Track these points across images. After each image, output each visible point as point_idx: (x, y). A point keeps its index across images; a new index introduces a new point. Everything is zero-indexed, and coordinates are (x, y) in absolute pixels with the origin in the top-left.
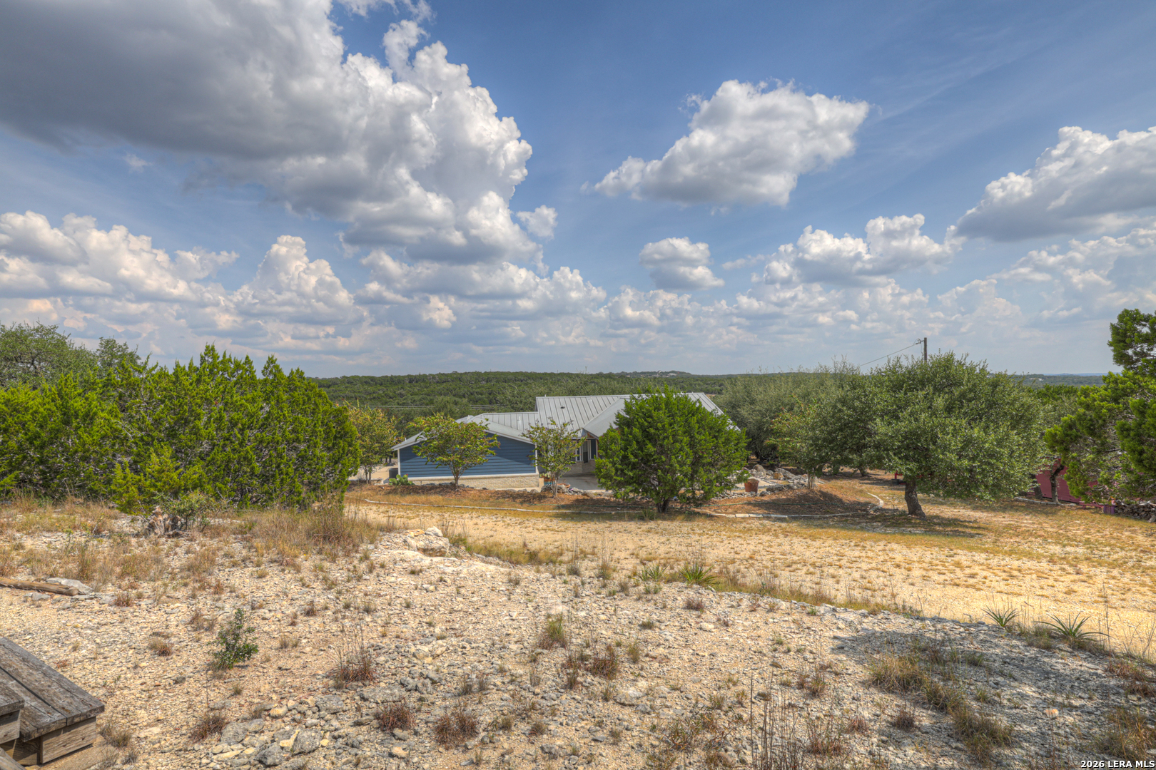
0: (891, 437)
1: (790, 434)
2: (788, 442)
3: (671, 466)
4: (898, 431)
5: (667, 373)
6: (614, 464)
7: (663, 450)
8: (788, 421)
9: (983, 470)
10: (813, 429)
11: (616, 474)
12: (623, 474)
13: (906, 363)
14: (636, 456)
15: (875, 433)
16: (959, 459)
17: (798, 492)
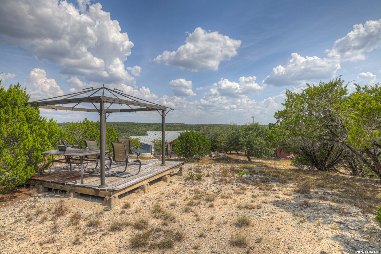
0: (244, 142)
1: (220, 142)
2: (220, 144)
3: (193, 149)
4: (246, 140)
5: (178, 124)
6: (179, 149)
7: (191, 145)
8: (220, 138)
9: (263, 149)
10: (226, 140)
11: (180, 152)
12: (181, 151)
13: (248, 124)
14: (185, 147)
15: (241, 141)
16: (258, 147)
17: (222, 157)
